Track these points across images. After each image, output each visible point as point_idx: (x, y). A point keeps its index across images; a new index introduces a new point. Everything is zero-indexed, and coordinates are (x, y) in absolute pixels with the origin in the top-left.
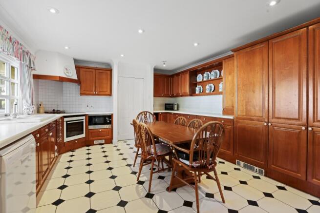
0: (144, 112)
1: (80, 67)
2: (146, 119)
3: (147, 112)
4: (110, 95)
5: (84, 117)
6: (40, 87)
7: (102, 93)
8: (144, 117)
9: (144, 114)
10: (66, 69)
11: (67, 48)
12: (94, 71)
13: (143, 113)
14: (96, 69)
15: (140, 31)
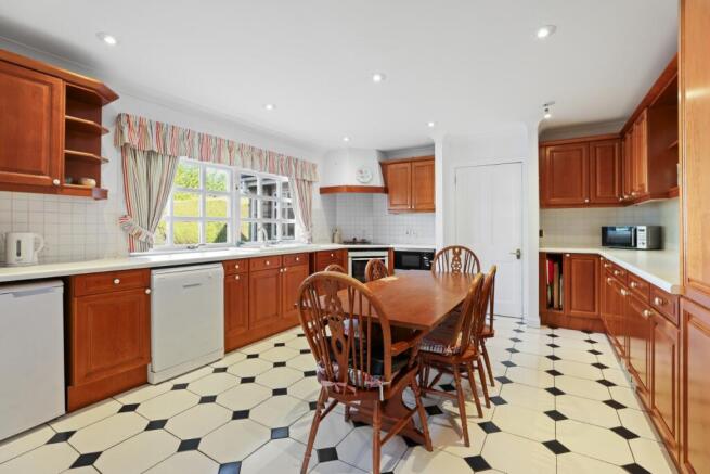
0: (454, 248)
1: (387, 162)
2: (456, 266)
3: (460, 248)
4: (433, 210)
5: (386, 253)
6: (338, 204)
7: (420, 207)
8: (454, 260)
9: (454, 253)
10: (361, 172)
11: (346, 139)
12: (408, 165)
13: (451, 251)
14: (411, 162)
15: (377, 78)
